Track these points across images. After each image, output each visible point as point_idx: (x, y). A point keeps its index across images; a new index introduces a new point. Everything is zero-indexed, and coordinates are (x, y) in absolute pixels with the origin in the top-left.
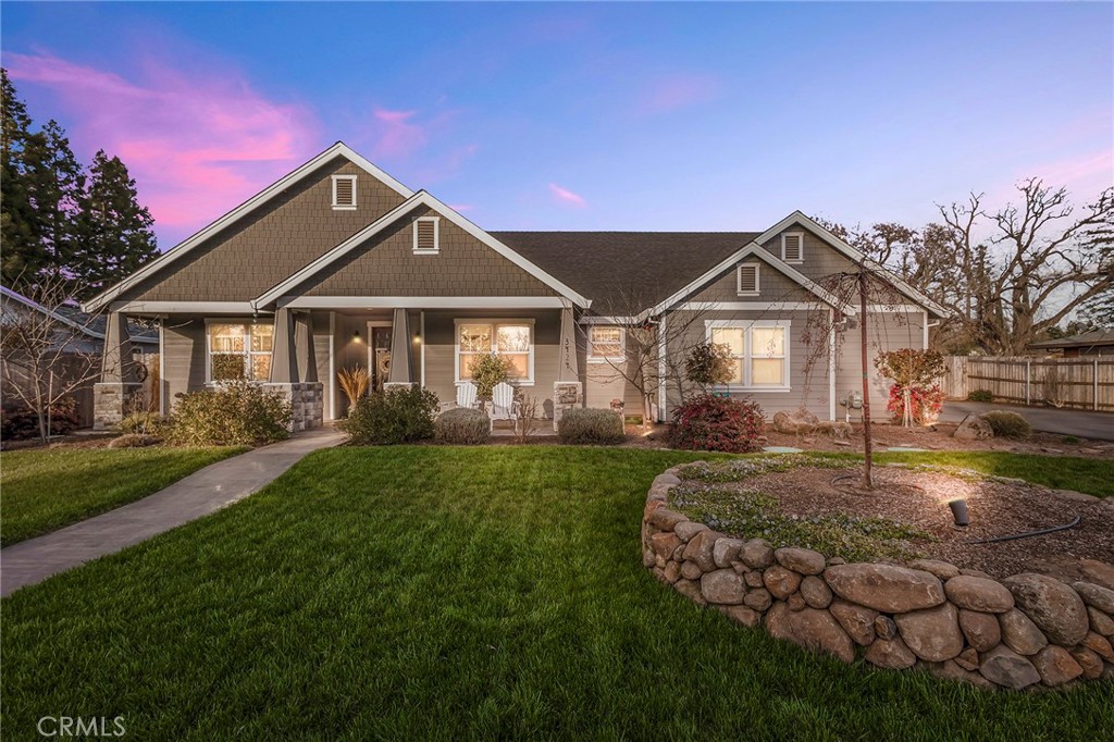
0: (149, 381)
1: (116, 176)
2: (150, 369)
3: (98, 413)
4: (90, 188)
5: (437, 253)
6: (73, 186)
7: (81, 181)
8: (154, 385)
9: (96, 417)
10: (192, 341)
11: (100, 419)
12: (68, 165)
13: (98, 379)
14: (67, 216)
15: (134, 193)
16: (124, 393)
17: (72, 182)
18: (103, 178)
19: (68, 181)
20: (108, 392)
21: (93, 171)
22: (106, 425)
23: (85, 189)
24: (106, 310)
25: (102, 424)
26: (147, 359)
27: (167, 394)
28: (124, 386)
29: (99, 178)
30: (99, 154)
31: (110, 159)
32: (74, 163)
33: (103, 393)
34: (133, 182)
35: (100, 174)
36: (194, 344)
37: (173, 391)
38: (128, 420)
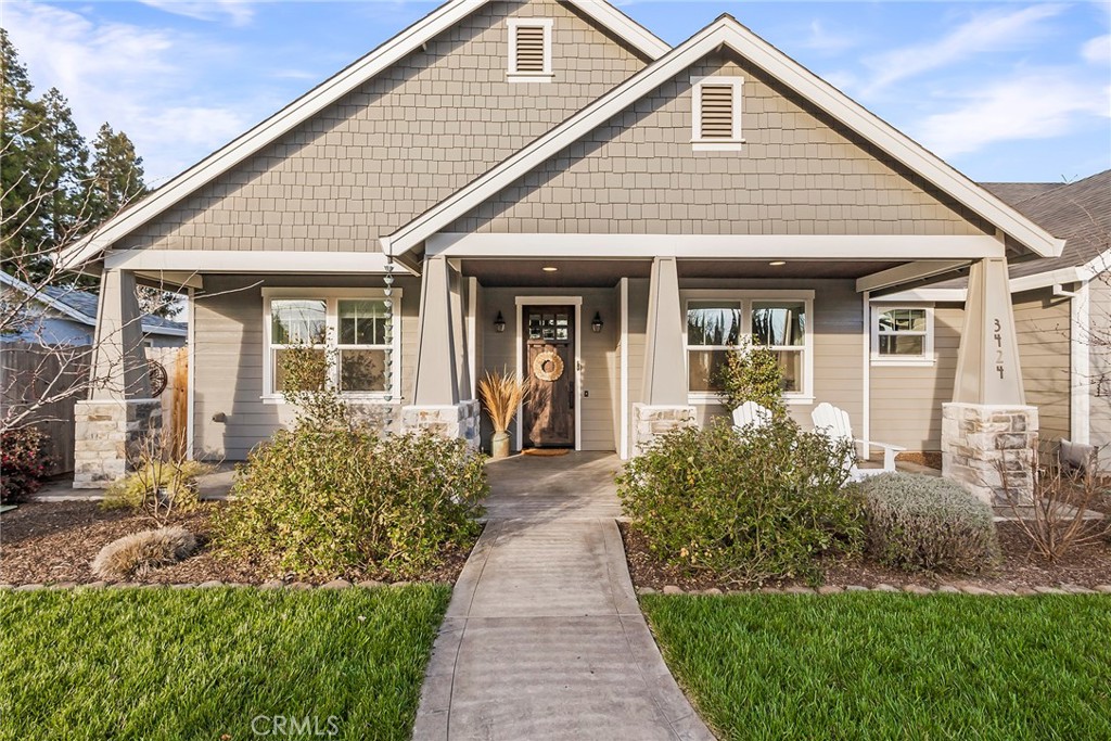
0: (168, 395)
1: (121, 152)
2: (171, 374)
3: (83, 457)
4: (94, 165)
5: (738, 147)
6: (75, 162)
7: (84, 156)
8: (177, 399)
9: (78, 465)
10: (240, 326)
11: (85, 469)
12: (69, 138)
13: (84, 395)
14: (68, 195)
15: (141, 172)
16: (130, 420)
17: (74, 157)
18: (108, 155)
19: (69, 156)
20: (100, 418)
21: (97, 146)
22: (95, 479)
23: (88, 165)
24: (98, 264)
25: (89, 476)
26: (165, 356)
27: (198, 414)
28: (129, 406)
29: (103, 154)
30: (104, 127)
31: (116, 133)
32: (76, 137)
33: (91, 419)
34: (140, 160)
35: (105, 151)
36: (245, 331)
37: (210, 410)
38: (136, 478)
